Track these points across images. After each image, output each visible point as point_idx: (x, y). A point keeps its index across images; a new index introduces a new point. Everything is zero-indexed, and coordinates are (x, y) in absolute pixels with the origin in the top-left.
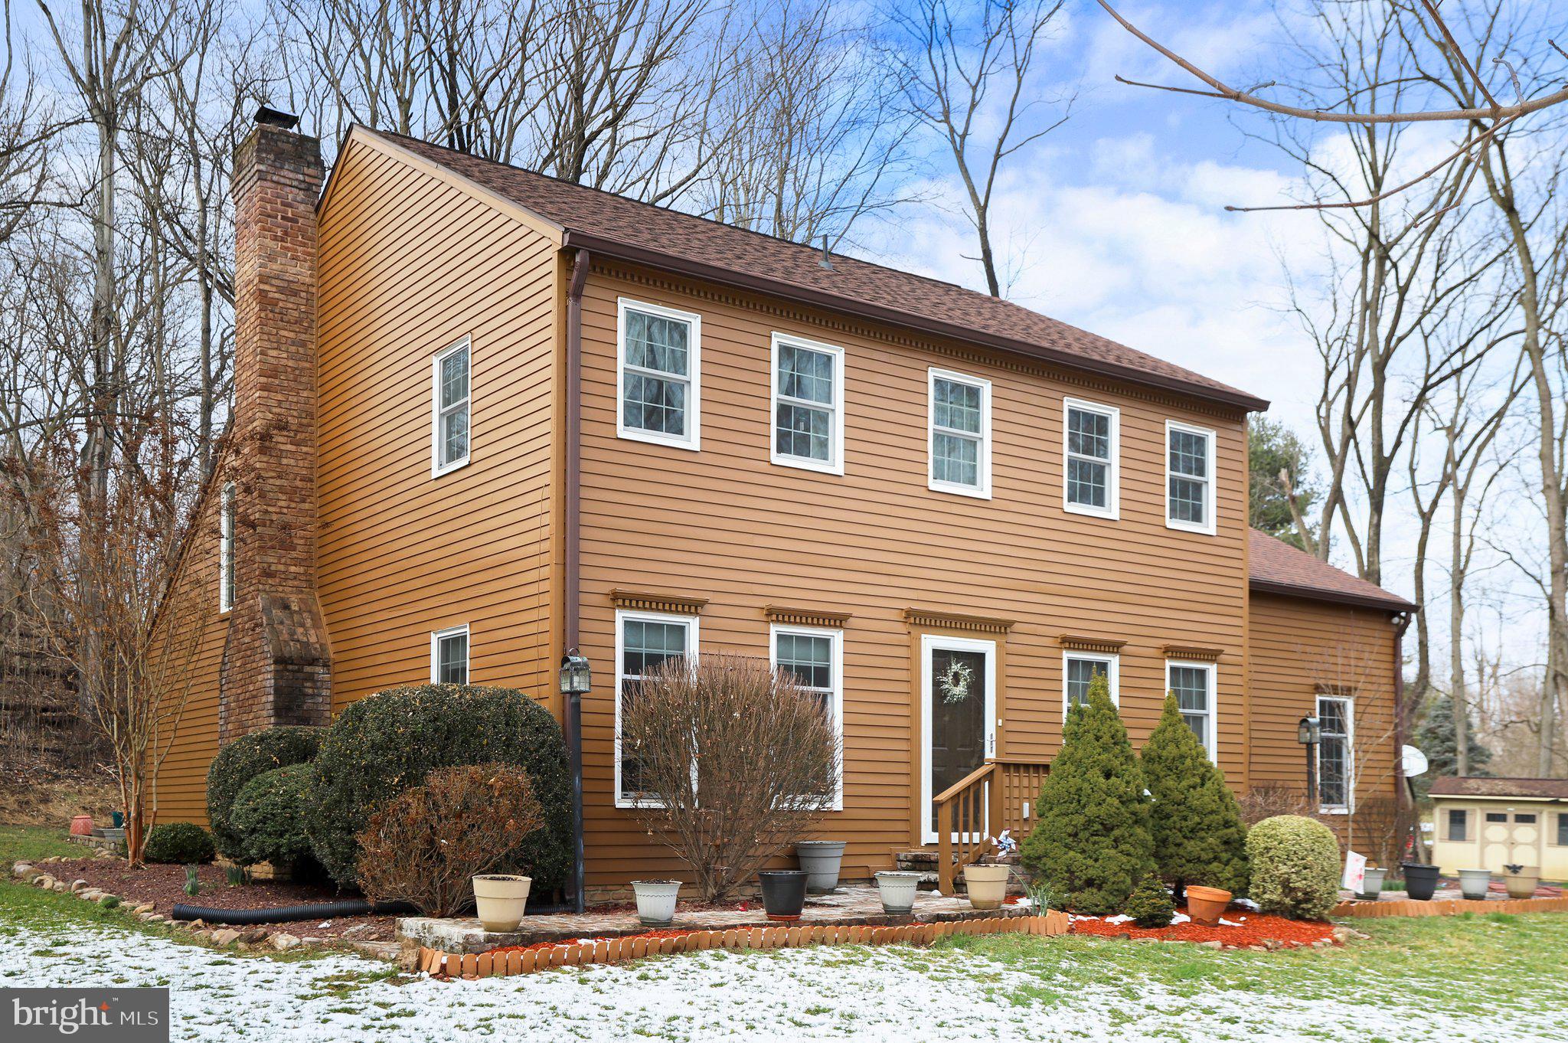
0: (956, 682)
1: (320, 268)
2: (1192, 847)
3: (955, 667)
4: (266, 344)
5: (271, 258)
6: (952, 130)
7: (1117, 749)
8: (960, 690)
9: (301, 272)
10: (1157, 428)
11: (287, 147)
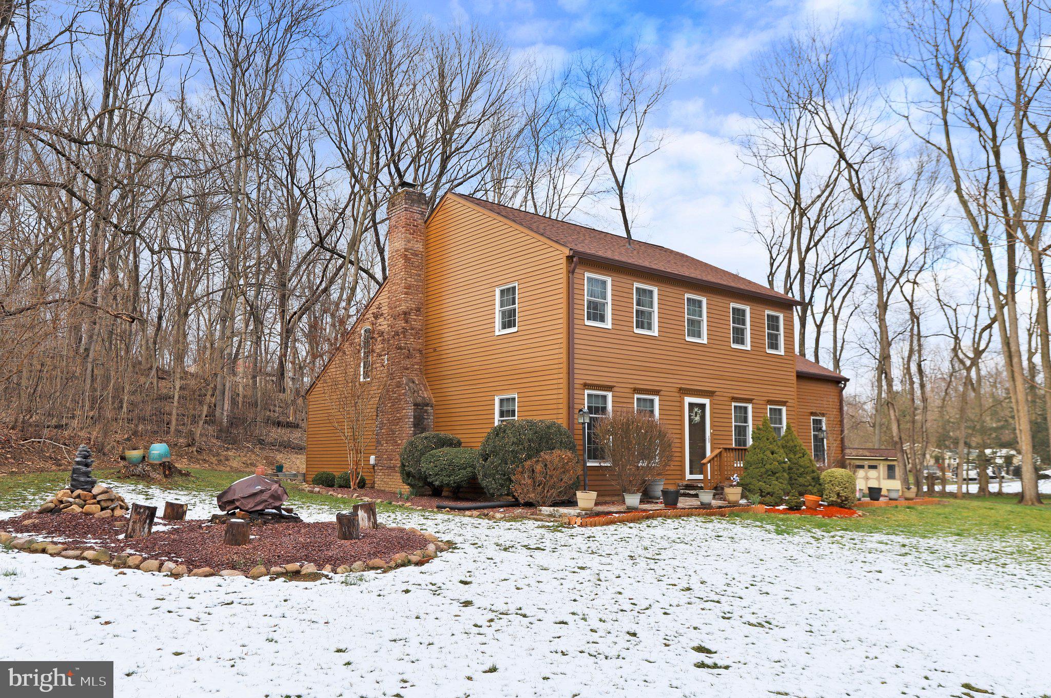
0: (696, 416)
1: (426, 245)
2: (801, 480)
3: (696, 410)
4: (407, 276)
5: (409, 242)
6: (607, 153)
7: (775, 443)
8: (697, 419)
9: (419, 247)
10: (762, 313)
11: (415, 198)
